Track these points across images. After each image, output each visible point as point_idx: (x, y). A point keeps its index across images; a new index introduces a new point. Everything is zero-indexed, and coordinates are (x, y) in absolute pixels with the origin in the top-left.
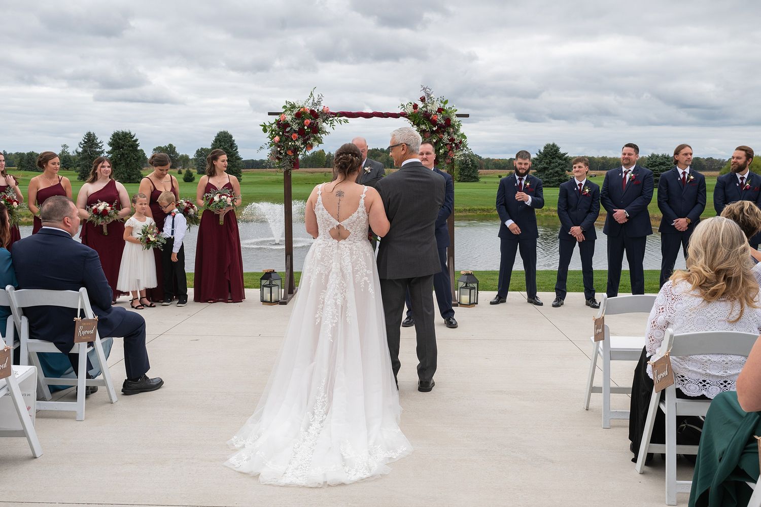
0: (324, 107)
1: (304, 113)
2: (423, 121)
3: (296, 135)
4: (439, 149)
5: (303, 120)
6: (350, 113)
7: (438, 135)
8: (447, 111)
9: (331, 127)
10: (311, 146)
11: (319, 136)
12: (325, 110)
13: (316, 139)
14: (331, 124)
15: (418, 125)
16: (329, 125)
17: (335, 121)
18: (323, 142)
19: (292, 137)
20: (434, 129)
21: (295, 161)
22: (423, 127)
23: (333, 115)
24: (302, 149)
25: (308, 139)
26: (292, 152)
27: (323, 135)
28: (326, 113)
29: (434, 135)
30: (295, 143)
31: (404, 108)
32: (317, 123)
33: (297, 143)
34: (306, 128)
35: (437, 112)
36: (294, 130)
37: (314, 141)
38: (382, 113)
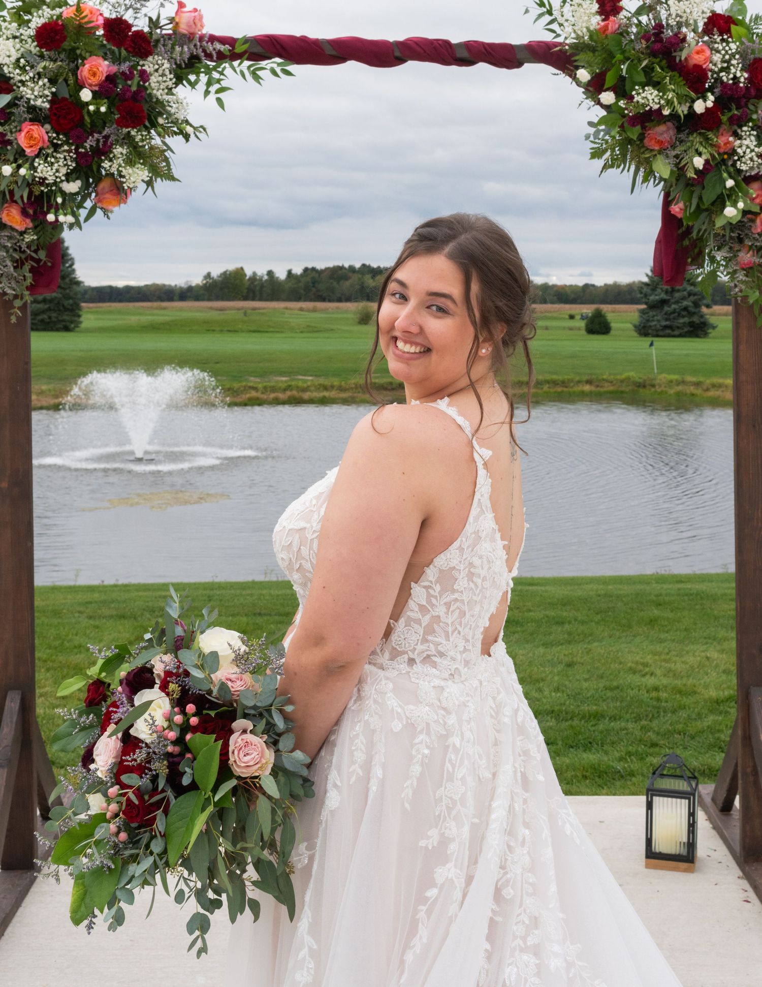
0: (181, 5)
1: (82, 30)
2: (648, 70)
3: (42, 132)
4: (720, 202)
5: (75, 58)
6: (304, 39)
7: (711, 135)
8: (749, 29)
9: (212, 97)
10: (120, 191)
11: (157, 141)
12: (184, 20)
13: (137, 155)
14: (209, 84)
15: (622, 91)
16: (201, 86)
17: (228, 71)
18: (175, 172)
19: (22, 140)
20: (700, 107)
21: (42, 255)
22: (649, 97)
23: (219, 46)
24: (72, 203)
25: (103, 151)
26: (24, 213)
27: (175, 142)
28: (190, 37)
29: (696, 139)
30: (33, 168)
31: (547, 18)
32: (144, 76)
33: (44, 170)
34: (86, 95)
35: (707, 30)
36: (32, 109)
37: (130, 162)
38: (447, 43)
